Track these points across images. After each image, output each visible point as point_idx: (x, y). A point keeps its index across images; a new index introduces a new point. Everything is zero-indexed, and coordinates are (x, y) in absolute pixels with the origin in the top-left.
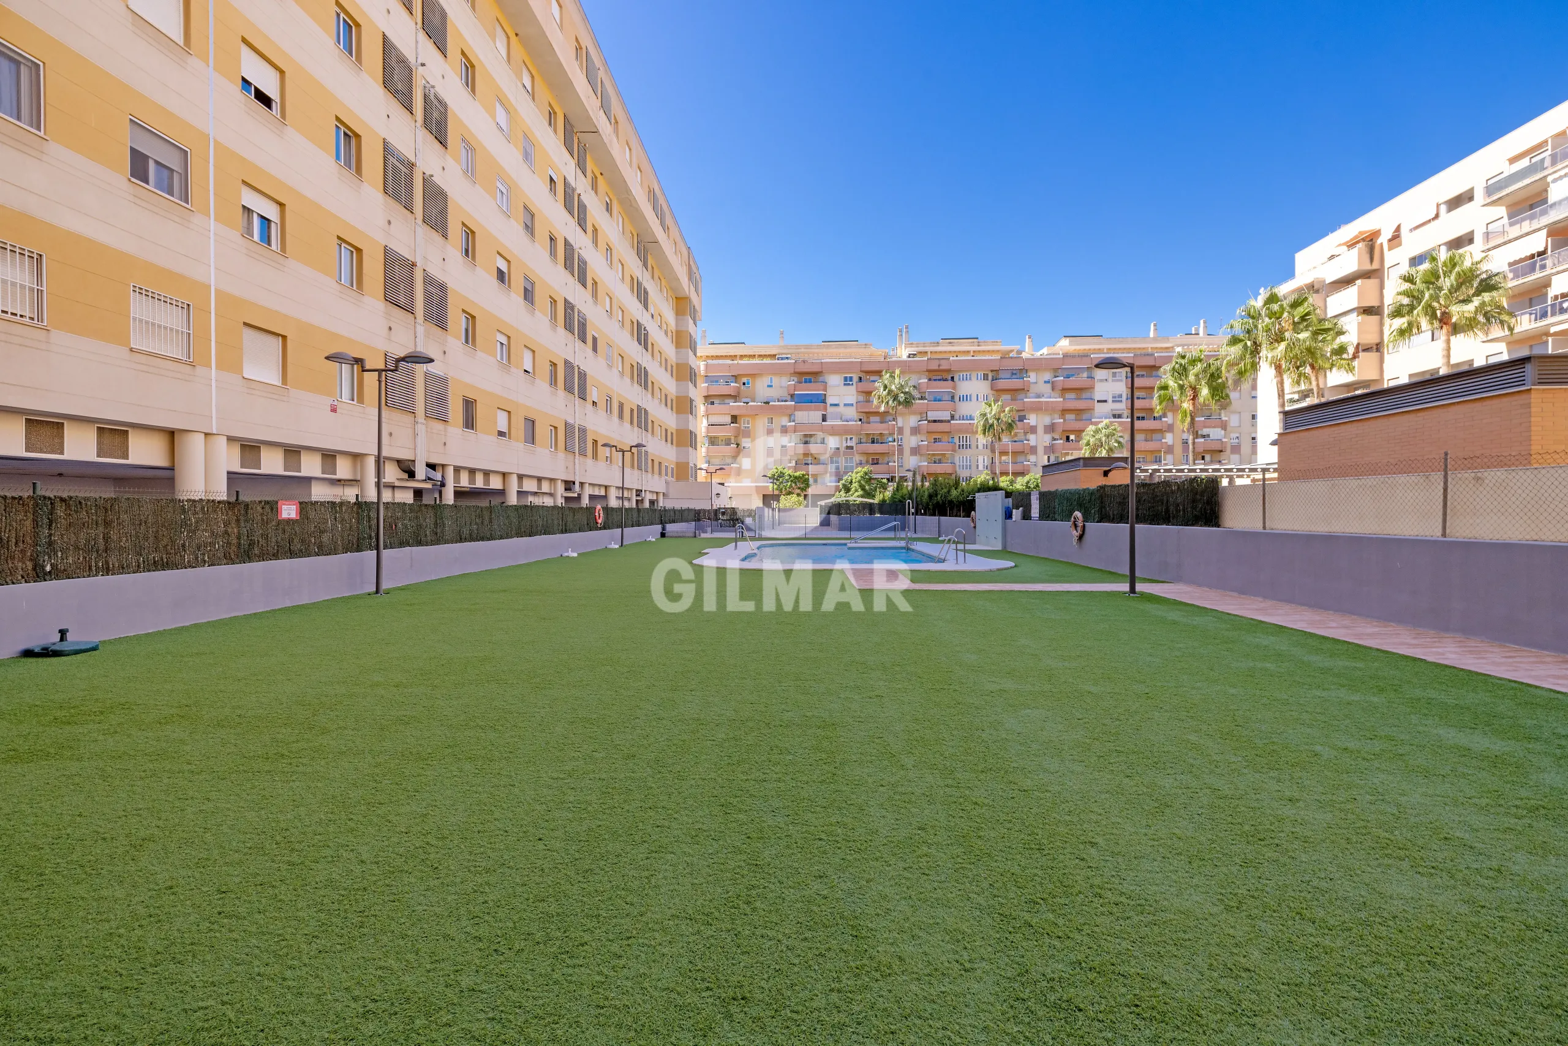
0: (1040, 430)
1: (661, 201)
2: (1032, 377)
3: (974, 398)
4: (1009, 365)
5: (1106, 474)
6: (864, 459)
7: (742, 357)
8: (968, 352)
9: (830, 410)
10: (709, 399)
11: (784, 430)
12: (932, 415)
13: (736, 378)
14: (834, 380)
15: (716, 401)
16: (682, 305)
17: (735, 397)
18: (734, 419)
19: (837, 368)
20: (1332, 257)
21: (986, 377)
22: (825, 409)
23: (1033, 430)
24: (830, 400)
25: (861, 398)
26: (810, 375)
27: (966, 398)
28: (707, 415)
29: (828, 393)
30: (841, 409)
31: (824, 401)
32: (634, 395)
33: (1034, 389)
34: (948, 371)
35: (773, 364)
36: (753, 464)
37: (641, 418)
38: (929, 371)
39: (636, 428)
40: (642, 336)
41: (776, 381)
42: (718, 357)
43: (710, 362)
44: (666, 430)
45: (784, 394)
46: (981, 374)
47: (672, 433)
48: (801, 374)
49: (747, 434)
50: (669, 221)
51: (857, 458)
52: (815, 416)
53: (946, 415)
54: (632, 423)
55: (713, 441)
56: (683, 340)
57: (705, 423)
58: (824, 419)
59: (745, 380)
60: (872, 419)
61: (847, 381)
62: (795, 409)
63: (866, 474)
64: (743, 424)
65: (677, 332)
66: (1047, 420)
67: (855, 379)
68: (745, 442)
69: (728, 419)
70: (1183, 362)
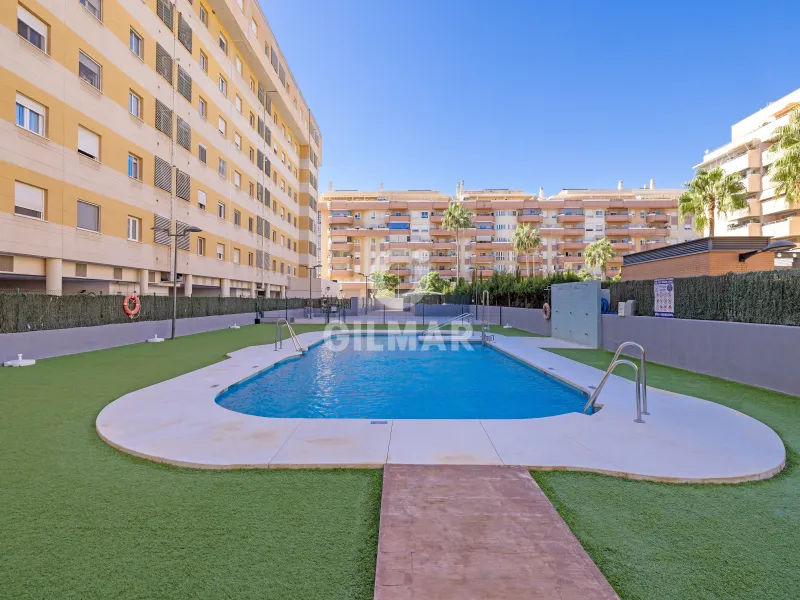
0: (550, 248)
1: (280, 60)
2: (544, 214)
3: (507, 227)
4: (529, 206)
5: (742, 258)
6: (434, 266)
7: (355, 198)
8: (503, 197)
9: (413, 234)
10: (333, 226)
11: (383, 248)
12: (479, 238)
13: (351, 212)
14: (415, 214)
15: (338, 227)
16: (304, 151)
17: (350, 225)
18: (350, 239)
19: (417, 206)
20: (765, 124)
21: (514, 214)
22: (410, 233)
23: (545, 248)
24: (412, 227)
25: (433, 227)
26: (400, 211)
27: (501, 227)
28: (331, 236)
29: (412, 223)
30: (420, 234)
31: (409, 228)
32: (255, 208)
33: (545, 222)
34: (490, 209)
35: (375, 203)
36: (362, 268)
37: (262, 228)
38: (478, 209)
39: (255, 235)
40: (264, 165)
41: (377, 215)
42: (339, 198)
43: (334, 201)
44: (289, 240)
45: (383, 222)
46: (511, 211)
47: (295, 244)
48: (393, 210)
49: (358, 249)
50: (288, 79)
51: (430, 265)
52: (403, 238)
53: (489, 238)
54: (250, 229)
55: (335, 254)
56: (305, 176)
57: (330, 242)
58: (409, 240)
59: (357, 214)
60: (440, 240)
61: (424, 215)
62: (390, 233)
63: (436, 276)
64: (356, 243)
65: (301, 170)
66: (554, 242)
67: (429, 214)
68: (357, 255)
69: (345, 239)
70: (706, 177)
